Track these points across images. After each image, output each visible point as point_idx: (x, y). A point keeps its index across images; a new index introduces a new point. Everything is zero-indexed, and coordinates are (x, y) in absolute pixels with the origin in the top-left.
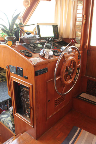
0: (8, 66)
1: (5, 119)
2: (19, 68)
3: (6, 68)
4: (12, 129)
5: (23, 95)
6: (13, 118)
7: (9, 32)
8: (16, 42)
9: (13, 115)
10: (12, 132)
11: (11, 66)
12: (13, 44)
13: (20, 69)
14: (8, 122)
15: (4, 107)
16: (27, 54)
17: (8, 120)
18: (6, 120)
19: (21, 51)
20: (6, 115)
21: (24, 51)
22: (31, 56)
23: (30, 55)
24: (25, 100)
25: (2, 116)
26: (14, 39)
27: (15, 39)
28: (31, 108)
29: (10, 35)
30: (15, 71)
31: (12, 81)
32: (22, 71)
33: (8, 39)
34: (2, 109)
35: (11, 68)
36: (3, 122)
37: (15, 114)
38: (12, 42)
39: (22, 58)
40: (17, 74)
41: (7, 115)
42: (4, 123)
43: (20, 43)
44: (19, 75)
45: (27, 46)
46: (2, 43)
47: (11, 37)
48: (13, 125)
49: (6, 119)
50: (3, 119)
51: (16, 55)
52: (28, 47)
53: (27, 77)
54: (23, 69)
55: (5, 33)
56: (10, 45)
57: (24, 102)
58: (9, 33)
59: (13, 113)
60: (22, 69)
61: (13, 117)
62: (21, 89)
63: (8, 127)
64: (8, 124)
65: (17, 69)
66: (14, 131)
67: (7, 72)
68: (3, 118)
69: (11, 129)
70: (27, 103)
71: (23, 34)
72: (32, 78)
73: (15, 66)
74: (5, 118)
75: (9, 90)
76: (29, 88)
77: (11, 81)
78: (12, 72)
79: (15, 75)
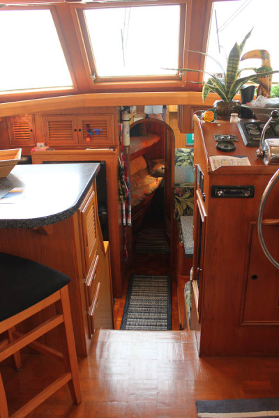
0: (196, 166)
6: (192, 291)
8: (232, 114)
13: (202, 176)
16: (223, 146)
19: (218, 137)
23: (229, 149)
30: (199, 180)
31: (196, 203)
36: (187, 297)
38: (213, 114)
42: (187, 300)
44: (200, 190)
45: (246, 127)
53: (205, 197)
56: (209, 121)
69: (188, 317)
76: (203, 222)
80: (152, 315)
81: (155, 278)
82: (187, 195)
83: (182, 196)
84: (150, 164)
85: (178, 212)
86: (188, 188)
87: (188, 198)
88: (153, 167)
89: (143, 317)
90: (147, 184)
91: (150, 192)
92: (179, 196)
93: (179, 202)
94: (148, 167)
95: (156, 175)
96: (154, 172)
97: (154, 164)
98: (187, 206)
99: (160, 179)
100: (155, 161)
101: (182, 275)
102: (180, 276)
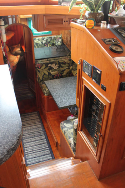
0: (81, 60)
1: (67, 130)
2: (96, 69)
3: (78, 63)
4: (73, 147)
5: (95, 110)
6: (76, 135)
7: (93, 4)
8: (102, 22)
9: (77, 131)
10: (72, 150)
11: (86, 61)
12: (94, 26)
13: (97, 71)
14: (70, 136)
15: (74, 110)
16: (114, 48)
17: (71, 133)
18: (69, 132)
19: (106, 41)
20: (71, 124)
21: (109, 41)
22: (121, 52)
23: (119, 50)
24: (97, 119)
25: (65, 124)
26: (100, 16)
27: (102, 17)
28: (101, 136)
29: (93, 8)
30: (90, 72)
31: (84, 86)
32: (100, 75)
33: (89, 17)
34: (70, 111)
35: (84, 65)
36: (65, 132)
37: (79, 132)
38: (93, 22)
39: (103, 53)
40: (91, 77)
41: (71, 126)
42: (65, 134)
43: (110, 24)
44: (93, 80)
45: (118, 32)
46: (80, 22)
47: (96, 12)
48: (75, 144)
49: (69, 130)
50: (65, 129)
51: (95, 46)
52: (120, 33)
53: (106, 88)
54: (101, 72)
55: (86, 4)
56: (90, 28)
57: (95, 120)
58: (92, 6)
59: (77, 129)
60: (99, 73)
61: (77, 133)
62: (95, 100)
63: (68, 142)
64: (70, 138)
65: (94, 69)
66: (74, 151)
67: (79, 70)
68: (65, 127)
69: (71, 146)
70: (99, 124)
71: (117, 7)
72: (112, 92)
73: (91, 65)
74: (68, 128)
75: (78, 97)
76: (106, 106)
77: (82, 85)
78: (85, 72)
79: (89, 78)
80: (37, 138)
81: (31, 115)
82: (43, 67)
83: (41, 68)
84: (11, 48)
85: (39, 78)
86: (44, 63)
87: (44, 69)
88: (13, 50)
89: (32, 140)
90: (12, 60)
91: (15, 65)
92: (39, 69)
93: (39, 71)
94: (10, 50)
95: (16, 54)
96: (14, 53)
97: (13, 49)
98: (44, 73)
99: (19, 56)
100: (14, 46)
101: (48, 112)
102: (46, 113)
